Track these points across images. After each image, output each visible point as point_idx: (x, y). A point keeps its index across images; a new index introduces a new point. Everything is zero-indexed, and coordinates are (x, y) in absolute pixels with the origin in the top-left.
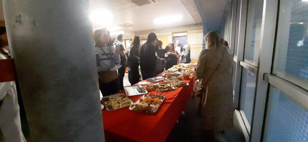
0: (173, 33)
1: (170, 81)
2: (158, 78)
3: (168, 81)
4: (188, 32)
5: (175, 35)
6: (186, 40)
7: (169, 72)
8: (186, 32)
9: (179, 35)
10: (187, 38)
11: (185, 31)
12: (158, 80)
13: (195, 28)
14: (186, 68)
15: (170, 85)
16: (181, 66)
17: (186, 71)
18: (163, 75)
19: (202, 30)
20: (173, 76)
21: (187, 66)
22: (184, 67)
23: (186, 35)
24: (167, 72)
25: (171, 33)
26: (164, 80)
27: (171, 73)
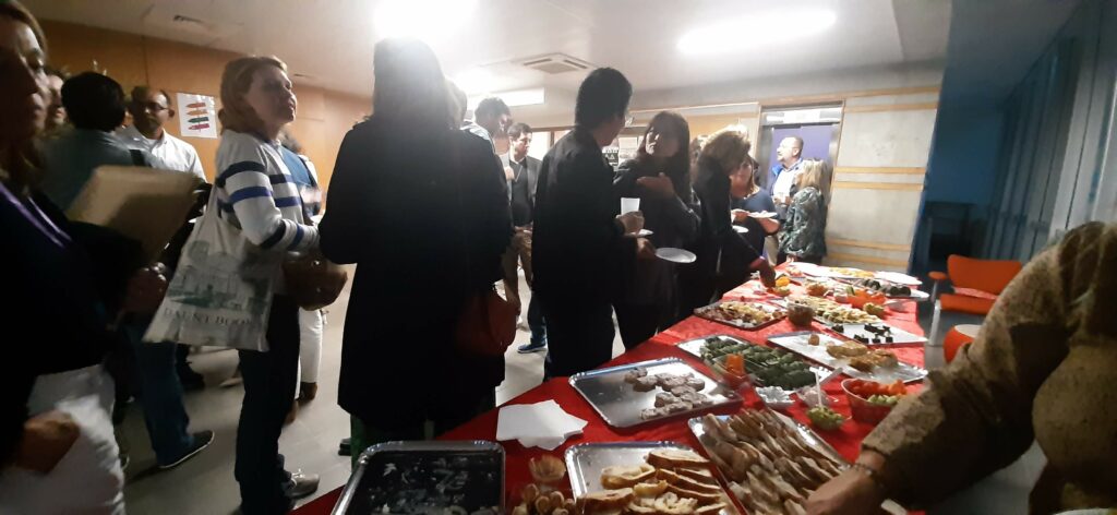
0: (764, 108)
4: (851, 102)
5: (772, 118)
6: (833, 146)
8: (838, 103)
9: (790, 117)
10: (836, 136)
11: (833, 98)
13: (894, 82)
14: (841, 301)
16: (806, 285)
18: (695, 348)
19: (935, 98)
23: (838, 120)
25: (754, 106)
27: (742, 328)
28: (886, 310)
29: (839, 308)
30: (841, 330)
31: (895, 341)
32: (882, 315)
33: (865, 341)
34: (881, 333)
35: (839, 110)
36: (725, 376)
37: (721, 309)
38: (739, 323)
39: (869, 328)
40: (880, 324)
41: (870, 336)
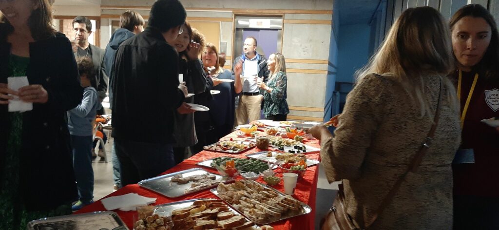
0: (236, 15)
1: (239, 193)
2: (186, 175)
3: (229, 193)
4: (287, 16)
5: (242, 22)
6: (279, 43)
7: (225, 148)
8: (280, 17)
9: (253, 23)
10: (280, 37)
11: (276, 12)
12: (188, 188)
14: (284, 137)
15: (240, 211)
16: (266, 131)
17: (286, 150)
18: (208, 163)
19: (329, 18)
20: (245, 170)
21: (284, 132)
22: (273, 133)
23: (281, 27)
24: (219, 149)
25: (229, 13)
26: (215, 187)
27: (232, 153)
28: (305, 139)
29: (282, 140)
30: (282, 149)
31: (307, 151)
32: (303, 142)
33: (293, 152)
34: (301, 149)
35: (280, 20)
36: (226, 171)
37: (220, 146)
38: (231, 151)
39: (296, 147)
40: (301, 145)
41: (296, 150)
